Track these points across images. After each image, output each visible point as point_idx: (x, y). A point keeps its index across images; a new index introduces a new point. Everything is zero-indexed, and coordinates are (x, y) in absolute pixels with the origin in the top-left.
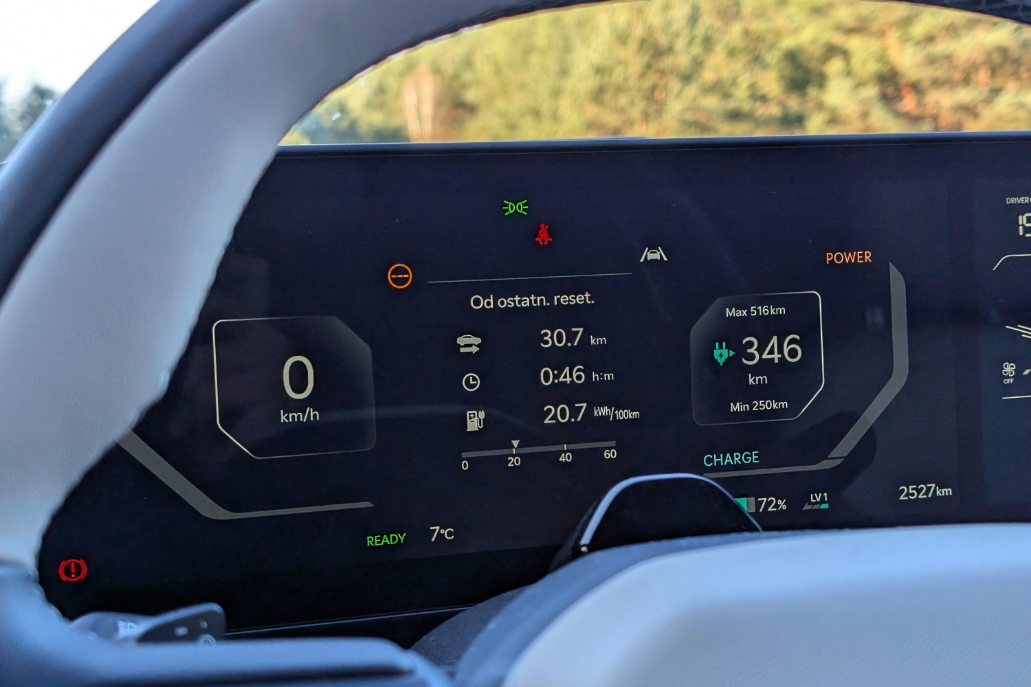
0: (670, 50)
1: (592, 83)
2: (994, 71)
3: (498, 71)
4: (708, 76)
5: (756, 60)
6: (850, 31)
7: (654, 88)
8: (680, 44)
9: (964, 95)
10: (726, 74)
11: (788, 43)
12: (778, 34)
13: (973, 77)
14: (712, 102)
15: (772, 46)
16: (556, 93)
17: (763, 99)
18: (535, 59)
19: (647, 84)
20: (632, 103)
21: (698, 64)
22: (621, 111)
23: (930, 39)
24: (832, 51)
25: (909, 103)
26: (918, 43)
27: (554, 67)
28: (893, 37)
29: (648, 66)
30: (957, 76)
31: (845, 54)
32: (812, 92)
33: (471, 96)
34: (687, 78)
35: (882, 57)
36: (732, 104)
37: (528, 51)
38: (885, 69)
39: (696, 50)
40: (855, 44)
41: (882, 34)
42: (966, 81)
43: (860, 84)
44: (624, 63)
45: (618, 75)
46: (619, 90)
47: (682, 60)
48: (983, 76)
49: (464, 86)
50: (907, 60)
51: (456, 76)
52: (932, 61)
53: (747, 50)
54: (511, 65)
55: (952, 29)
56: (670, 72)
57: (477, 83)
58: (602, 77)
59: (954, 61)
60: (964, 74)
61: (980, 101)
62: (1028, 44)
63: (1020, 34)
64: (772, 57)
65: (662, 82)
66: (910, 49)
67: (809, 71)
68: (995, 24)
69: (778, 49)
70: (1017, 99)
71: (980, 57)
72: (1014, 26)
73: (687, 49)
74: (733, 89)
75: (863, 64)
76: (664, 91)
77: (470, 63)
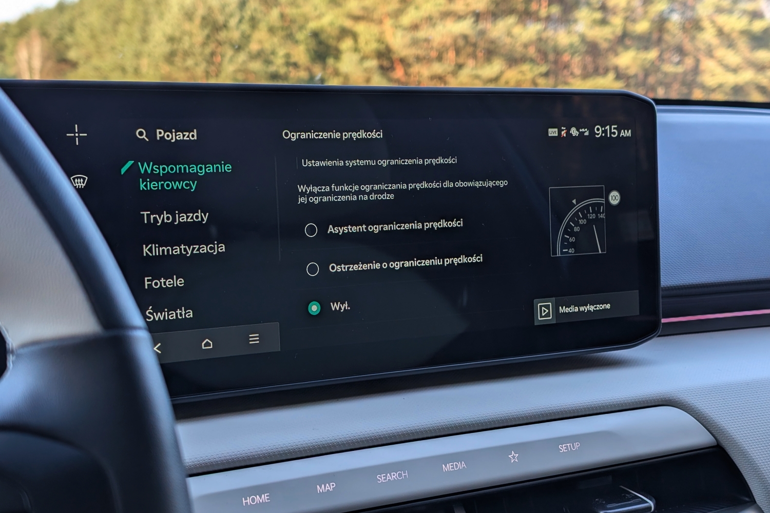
0: (225, 26)
1: (166, 48)
2: (458, 52)
3: (93, 37)
4: (254, 47)
5: (290, 37)
6: (357, 18)
7: (213, 54)
8: (233, 22)
9: (438, 68)
10: (268, 46)
11: (313, 25)
12: (307, 19)
13: (445, 55)
14: (256, 66)
15: (301, 28)
16: (138, 55)
17: (295, 65)
18: (122, 28)
19: (208, 50)
20: (196, 64)
21: (246, 38)
22: (187, 69)
23: (415, 27)
24: (344, 33)
25: (399, 73)
26: (405, 29)
27: (137, 35)
28: (388, 23)
29: (208, 37)
30: (434, 54)
31: (355, 36)
32: (331, 61)
33: (72, 55)
34: (238, 48)
35: (380, 41)
36: (272, 69)
37: (117, 22)
38: (382, 47)
39: (245, 27)
40: (361, 28)
41: (380, 22)
42: (440, 58)
43: (364, 58)
44: (191, 35)
45: (186, 44)
46: (187, 54)
47: (235, 35)
48: (451, 55)
49: (68, 47)
50: (398, 42)
51: (61, 39)
52: (415, 43)
53: (283, 28)
54: (104, 32)
55: (430, 20)
56: (225, 43)
57: (78, 45)
58: (173, 44)
59: (431, 44)
60: (438, 54)
61: (449, 73)
62: (482, 33)
63: (477, 25)
64: (300, 36)
65: (219, 50)
66: (399, 33)
67: (328, 47)
68: (460, 17)
69: (306, 29)
70: (474, 72)
71: (449, 41)
72: (472, 20)
73: (238, 26)
74: (272, 57)
75: (366, 43)
76: (220, 56)
77: (71, 30)
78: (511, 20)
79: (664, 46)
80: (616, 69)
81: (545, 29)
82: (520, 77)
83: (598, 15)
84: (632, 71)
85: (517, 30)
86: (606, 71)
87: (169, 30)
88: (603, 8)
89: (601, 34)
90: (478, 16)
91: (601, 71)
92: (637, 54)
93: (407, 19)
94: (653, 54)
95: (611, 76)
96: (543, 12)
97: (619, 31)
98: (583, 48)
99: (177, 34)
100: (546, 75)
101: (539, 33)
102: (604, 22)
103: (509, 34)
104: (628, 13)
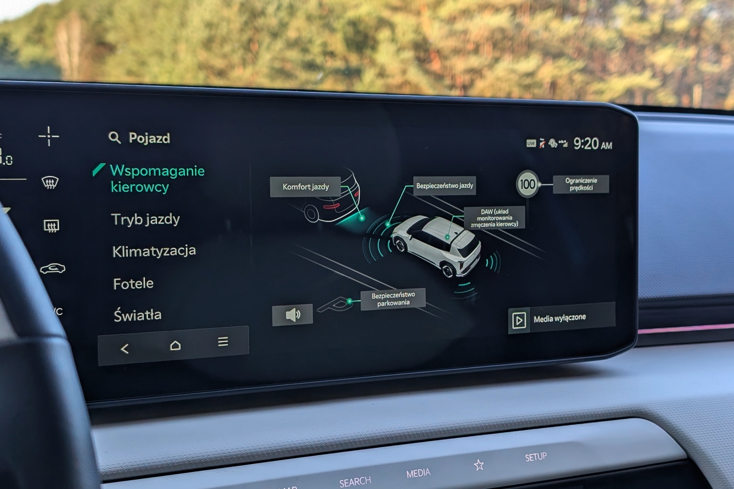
0: (263, 13)
1: (203, 34)
2: (495, 45)
3: (132, 20)
4: (292, 34)
5: (327, 26)
6: (395, 9)
7: (250, 41)
8: (271, 9)
9: (474, 61)
10: (306, 34)
11: (351, 14)
12: (345, 9)
13: (481, 49)
14: (294, 55)
15: (338, 17)
16: (176, 40)
17: (332, 54)
18: (161, 12)
19: (245, 37)
20: (233, 51)
21: (283, 25)
22: (225, 56)
23: (452, 20)
24: (383, 23)
25: (436, 66)
26: (442, 21)
27: (176, 20)
28: (426, 14)
29: (246, 23)
30: (471, 47)
31: (391, 26)
32: (368, 52)
33: (111, 37)
34: (275, 35)
35: (417, 30)
36: (308, 58)
37: (156, 6)
38: (419, 38)
39: (283, 14)
40: (399, 19)
41: (418, 13)
42: (476, 50)
43: (400, 50)
44: (229, 21)
45: (223, 30)
46: (224, 40)
47: (273, 22)
48: (488, 49)
49: (106, 30)
50: (435, 33)
51: (100, 22)
52: (452, 34)
53: (321, 17)
54: (143, 15)
55: (466, 13)
56: (262, 29)
57: (116, 28)
58: (211, 30)
59: (468, 36)
60: (475, 46)
61: (485, 66)
62: (519, 26)
63: (515, 18)
64: (339, 24)
65: (256, 37)
66: (437, 25)
67: (366, 36)
68: (497, 10)
69: (343, 18)
70: (511, 66)
71: (486, 34)
72: (511, 13)
73: (275, 15)
74: (309, 46)
75: (404, 34)
76: (257, 44)
77: (110, 13)
78: (549, 14)
79: (701, 43)
80: (652, 66)
81: (583, 24)
82: (556, 72)
83: (637, 12)
84: (669, 69)
85: (555, 25)
86: (644, 68)
87: (207, 16)
88: (643, 4)
89: (640, 31)
90: (515, 10)
91: (638, 68)
92: (674, 52)
93: (445, 11)
94: (691, 52)
95: (647, 74)
96: (582, 7)
97: (657, 28)
98: (620, 45)
99: (215, 20)
100: (583, 71)
101: (577, 28)
102: (642, 19)
103: (547, 28)
104: (667, 11)
